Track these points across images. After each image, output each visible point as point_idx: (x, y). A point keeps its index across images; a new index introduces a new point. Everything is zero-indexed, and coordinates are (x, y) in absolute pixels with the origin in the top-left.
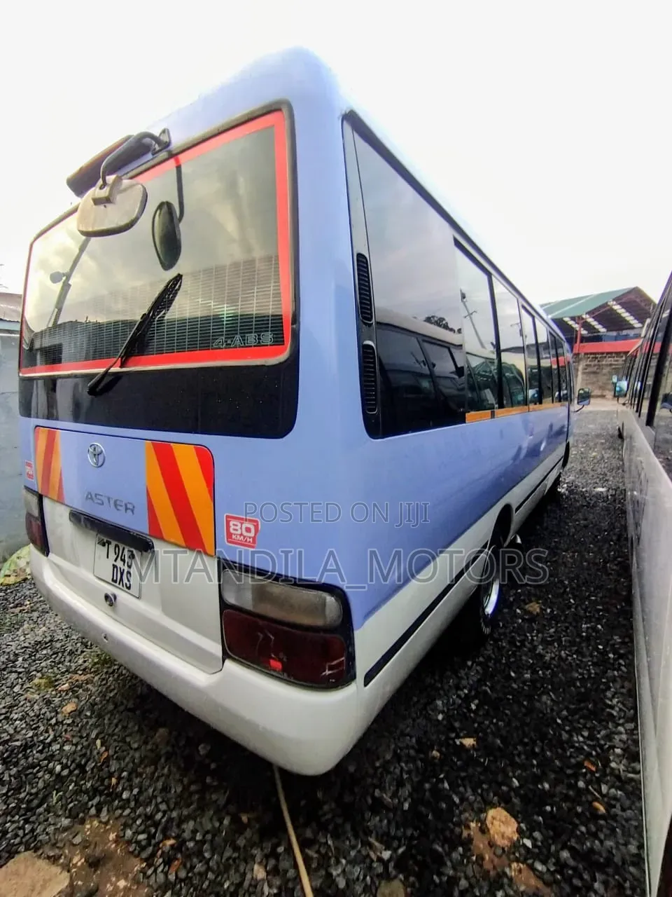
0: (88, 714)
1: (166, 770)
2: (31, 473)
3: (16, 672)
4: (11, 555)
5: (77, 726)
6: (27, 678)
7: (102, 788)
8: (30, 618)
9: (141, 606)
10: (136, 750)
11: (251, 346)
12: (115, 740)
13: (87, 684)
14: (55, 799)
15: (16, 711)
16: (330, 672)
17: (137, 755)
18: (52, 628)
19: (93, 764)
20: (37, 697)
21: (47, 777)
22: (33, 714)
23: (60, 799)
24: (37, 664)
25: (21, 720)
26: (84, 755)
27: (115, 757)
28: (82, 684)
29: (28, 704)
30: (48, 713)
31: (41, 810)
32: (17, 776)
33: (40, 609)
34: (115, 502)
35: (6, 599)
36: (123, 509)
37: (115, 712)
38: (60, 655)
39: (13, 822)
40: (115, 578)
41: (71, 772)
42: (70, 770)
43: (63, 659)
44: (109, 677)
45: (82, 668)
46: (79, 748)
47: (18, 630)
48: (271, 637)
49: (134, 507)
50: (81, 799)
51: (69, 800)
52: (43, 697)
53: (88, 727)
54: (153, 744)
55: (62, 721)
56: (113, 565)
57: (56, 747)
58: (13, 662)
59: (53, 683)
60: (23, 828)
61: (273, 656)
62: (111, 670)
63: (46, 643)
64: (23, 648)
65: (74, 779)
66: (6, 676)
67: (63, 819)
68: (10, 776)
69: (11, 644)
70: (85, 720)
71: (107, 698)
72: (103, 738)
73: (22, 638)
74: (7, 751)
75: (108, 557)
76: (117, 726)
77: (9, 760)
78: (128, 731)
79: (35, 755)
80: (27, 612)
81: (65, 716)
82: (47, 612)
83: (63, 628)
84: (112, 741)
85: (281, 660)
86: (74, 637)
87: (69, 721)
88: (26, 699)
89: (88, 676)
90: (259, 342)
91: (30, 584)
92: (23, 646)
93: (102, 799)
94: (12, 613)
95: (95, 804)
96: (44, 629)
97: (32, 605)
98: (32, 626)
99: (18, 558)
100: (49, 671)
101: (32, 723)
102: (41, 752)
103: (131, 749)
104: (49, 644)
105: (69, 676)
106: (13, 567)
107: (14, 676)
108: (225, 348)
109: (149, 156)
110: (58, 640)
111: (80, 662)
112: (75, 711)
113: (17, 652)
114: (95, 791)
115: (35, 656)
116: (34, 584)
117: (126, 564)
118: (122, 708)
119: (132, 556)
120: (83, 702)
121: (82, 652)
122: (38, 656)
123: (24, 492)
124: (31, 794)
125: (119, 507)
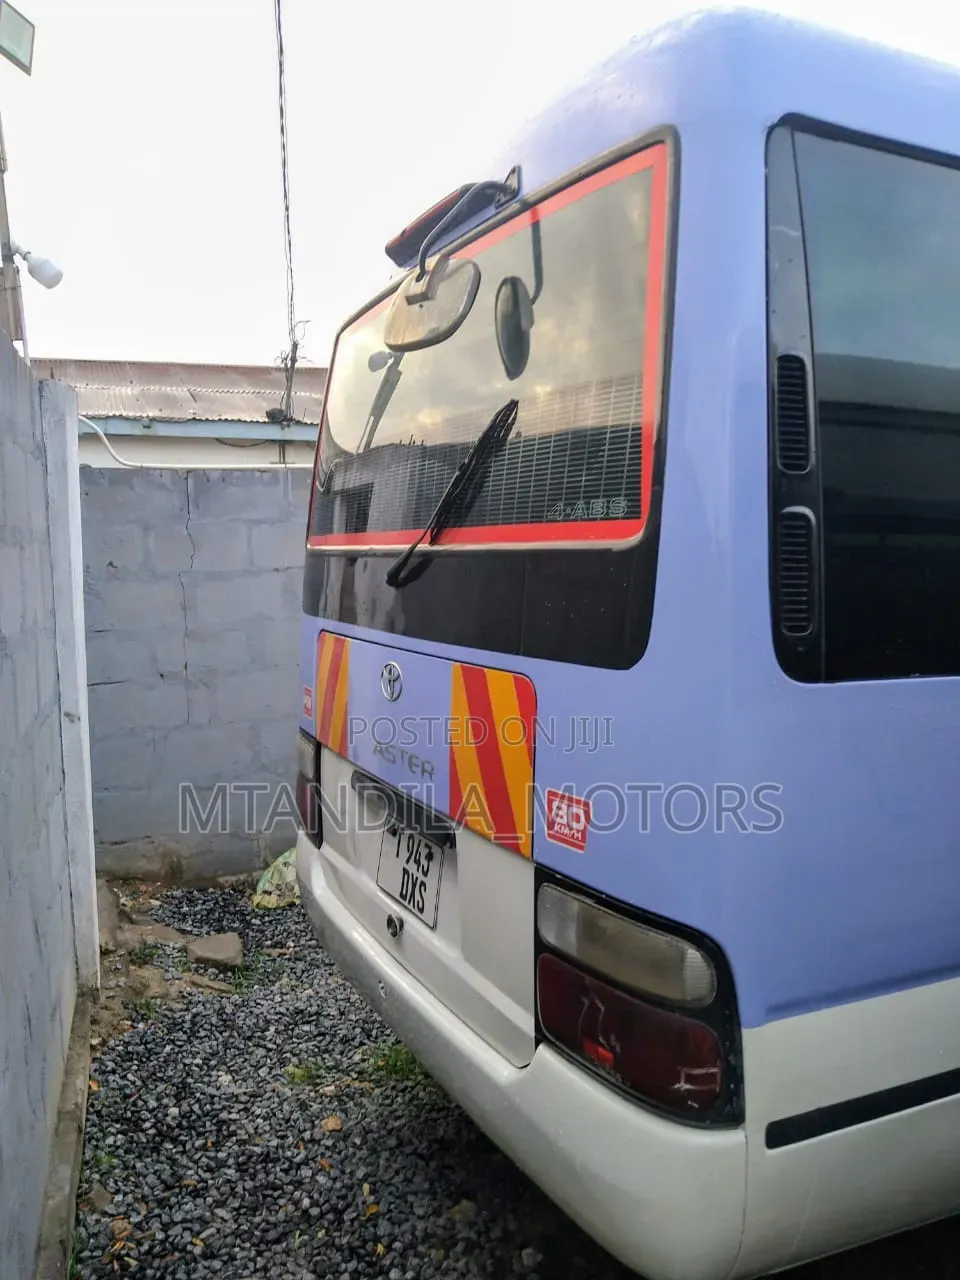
0: (358, 1141)
1: (461, 1264)
2: (309, 706)
3: (265, 1047)
4: (276, 858)
5: (339, 1153)
6: (279, 1060)
7: (362, 1251)
8: (292, 969)
9: (436, 942)
10: (420, 1218)
11: (595, 519)
12: (391, 1193)
13: (362, 1095)
14: (298, 1241)
15: (258, 1104)
16: (688, 1087)
17: (420, 1225)
18: (322, 994)
19: (355, 1215)
20: (289, 1093)
21: (291, 1208)
22: (281, 1116)
23: (304, 1244)
24: (293, 1043)
25: (265, 1119)
26: (344, 1197)
27: (387, 1217)
28: (354, 1093)
29: (276, 1099)
30: (301, 1121)
31: (278, 1248)
32: (253, 1192)
33: (308, 958)
34: (411, 757)
35: (262, 932)
36: (418, 770)
37: (397, 1152)
38: (328, 1038)
39: (243, 1249)
40: (404, 892)
41: (322, 1215)
42: (321, 1211)
43: (331, 1047)
44: (397, 1096)
45: (357, 1069)
46: (338, 1185)
47: (273, 985)
48: (600, 1005)
49: (432, 770)
50: (332, 1256)
51: (316, 1252)
52: (297, 1095)
53: (354, 1160)
54: (449, 1219)
55: (320, 1140)
56: (404, 869)
57: (306, 1172)
58: (263, 1031)
59: (314, 1080)
60: (253, 1260)
61: (601, 1039)
62: (401, 1086)
63: (310, 1016)
64: (277, 1013)
65: (326, 1224)
66: (251, 1050)
67: (305, 1271)
68: (244, 1189)
69: (262, 1002)
70: (351, 1150)
71: (389, 1127)
72: (374, 1184)
73: (278, 999)
74: (243, 1154)
75: (398, 855)
76: (397, 1173)
77: (245, 1167)
78: (413, 1187)
79: (277, 1173)
80: (289, 960)
81: (324, 1135)
82: (318, 967)
83: (339, 997)
84: (386, 1194)
85: (612, 1049)
86: (352, 1017)
87: (329, 1143)
88: (274, 1091)
89: (365, 1085)
90: (607, 513)
91: (299, 914)
92: (277, 1010)
93: (360, 1267)
94: (269, 955)
95: (349, 1270)
96: (310, 991)
97: (297, 949)
98: (293, 983)
99: (285, 864)
100: (310, 1059)
101: (278, 1128)
102: (286, 1172)
103: (414, 1214)
104: (314, 1018)
105: (337, 1076)
106: (276, 881)
107: (261, 1052)
108: (564, 521)
109: (492, 210)
110: (329, 1015)
111: (357, 1058)
112: (339, 1131)
113: (269, 1017)
114: (352, 1252)
115: (293, 1030)
116: (304, 915)
117: (420, 869)
118: (408, 1150)
119: (430, 857)
120: (351, 1123)
121: (362, 1044)
122: (296, 1031)
123: (298, 736)
124: (268, 1222)
125: (414, 768)
